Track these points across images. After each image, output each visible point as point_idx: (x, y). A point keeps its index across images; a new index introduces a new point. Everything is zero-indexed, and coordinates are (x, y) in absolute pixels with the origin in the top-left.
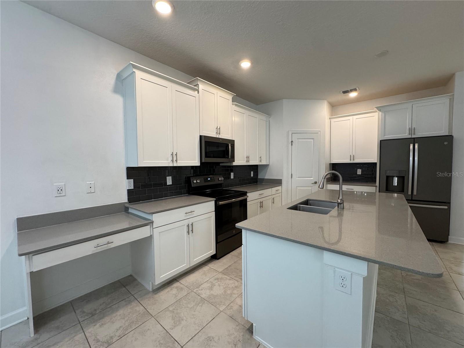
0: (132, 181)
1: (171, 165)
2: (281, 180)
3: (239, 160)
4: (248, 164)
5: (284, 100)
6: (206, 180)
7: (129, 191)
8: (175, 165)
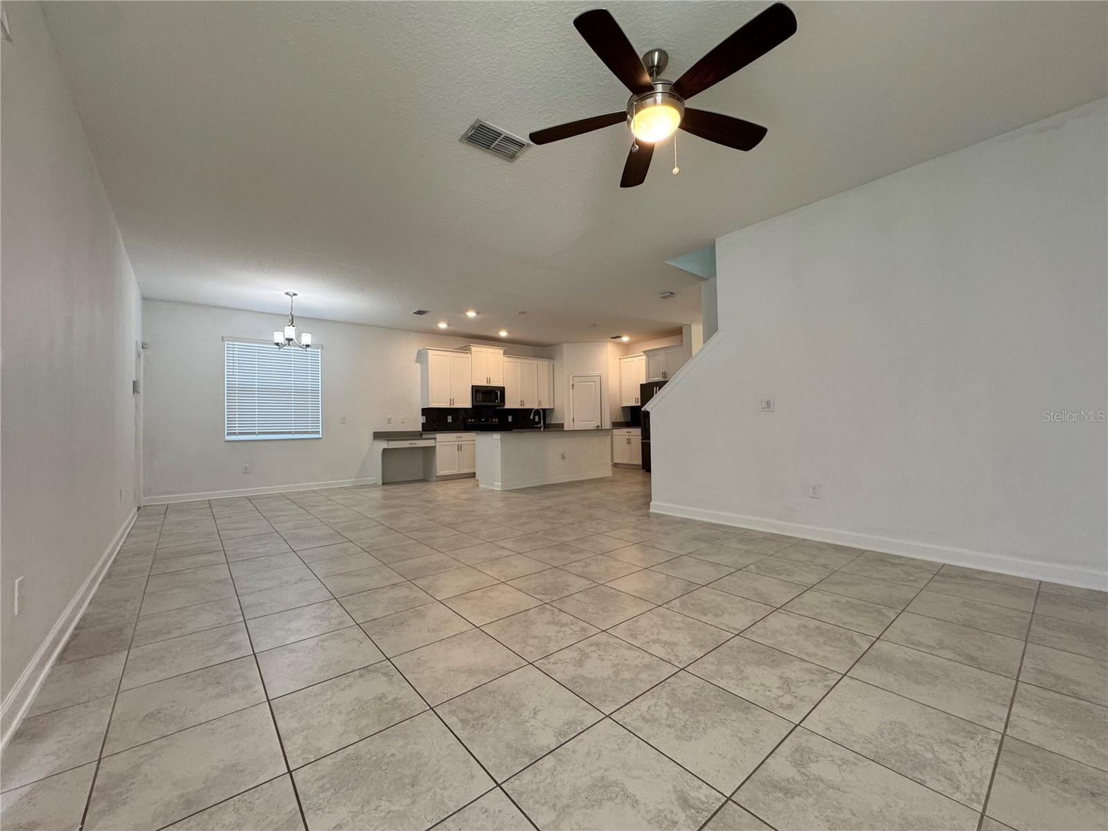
0: (425, 417)
1: (450, 407)
2: (563, 424)
3: (509, 404)
4: (523, 407)
5: (564, 345)
6: (480, 421)
7: (423, 423)
8: (452, 407)
